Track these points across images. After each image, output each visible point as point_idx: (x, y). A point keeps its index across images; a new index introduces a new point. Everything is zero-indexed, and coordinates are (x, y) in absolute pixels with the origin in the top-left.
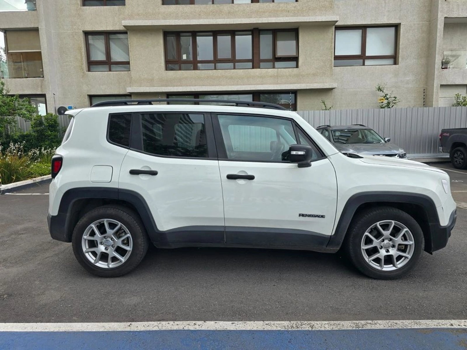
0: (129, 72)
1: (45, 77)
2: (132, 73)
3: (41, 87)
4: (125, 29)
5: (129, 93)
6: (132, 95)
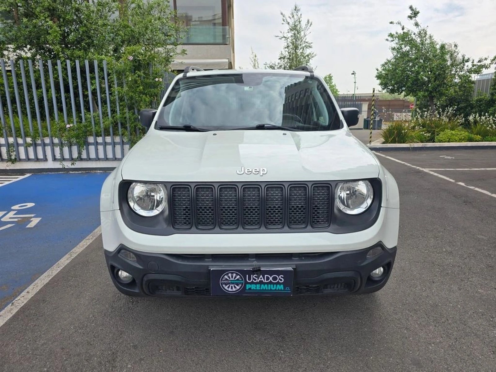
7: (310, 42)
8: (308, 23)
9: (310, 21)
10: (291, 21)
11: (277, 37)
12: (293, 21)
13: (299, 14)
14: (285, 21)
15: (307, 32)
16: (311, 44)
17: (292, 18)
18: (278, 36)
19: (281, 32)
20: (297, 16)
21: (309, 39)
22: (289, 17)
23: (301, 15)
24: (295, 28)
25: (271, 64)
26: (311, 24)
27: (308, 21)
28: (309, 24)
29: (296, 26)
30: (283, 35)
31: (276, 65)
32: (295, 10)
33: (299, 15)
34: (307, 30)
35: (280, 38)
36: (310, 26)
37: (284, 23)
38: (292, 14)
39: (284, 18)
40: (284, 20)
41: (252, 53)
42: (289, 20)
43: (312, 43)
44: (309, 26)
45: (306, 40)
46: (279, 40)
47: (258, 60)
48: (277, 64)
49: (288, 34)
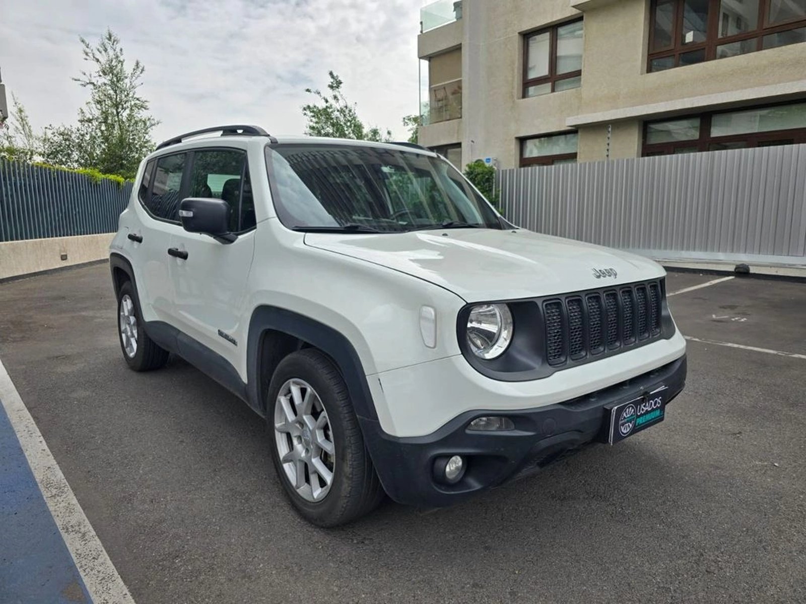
0: (579, 89)
1: (463, 117)
2: (582, 90)
3: (458, 133)
4: (580, 12)
5: (570, 128)
6: (579, 131)
7: (143, 99)
8: (138, 67)
9: (141, 64)
10: (103, 58)
11: (76, 80)
12: (106, 58)
13: (118, 47)
14: (91, 55)
15: (136, 82)
16: (147, 104)
17: (103, 52)
18: (79, 80)
19: (85, 74)
20: (115, 50)
21: (139, 93)
22: (98, 50)
23: (121, 50)
24: (112, 71)
25: (62, 129)
26: (143, 70)
27: (137, 64)
28: (140, 69)
29: (111, 68)
30: (90, 80)
31: (72, 132)
32: (110, 39)
33: (118, 50)
34: (136, 79)
35: (83, 83)
36: (141, 73)
37: (87, 57)
38: (103, 45)
39: (88, 50)
40: (87, 54)
41: (16, 103)
42: (98, 56)
43: (146, 101)
44: (139, 73)
45: (134, 94)
46: (81, 87)
47: (28, 119)
48: (74, 130)
49: (98, 78)
